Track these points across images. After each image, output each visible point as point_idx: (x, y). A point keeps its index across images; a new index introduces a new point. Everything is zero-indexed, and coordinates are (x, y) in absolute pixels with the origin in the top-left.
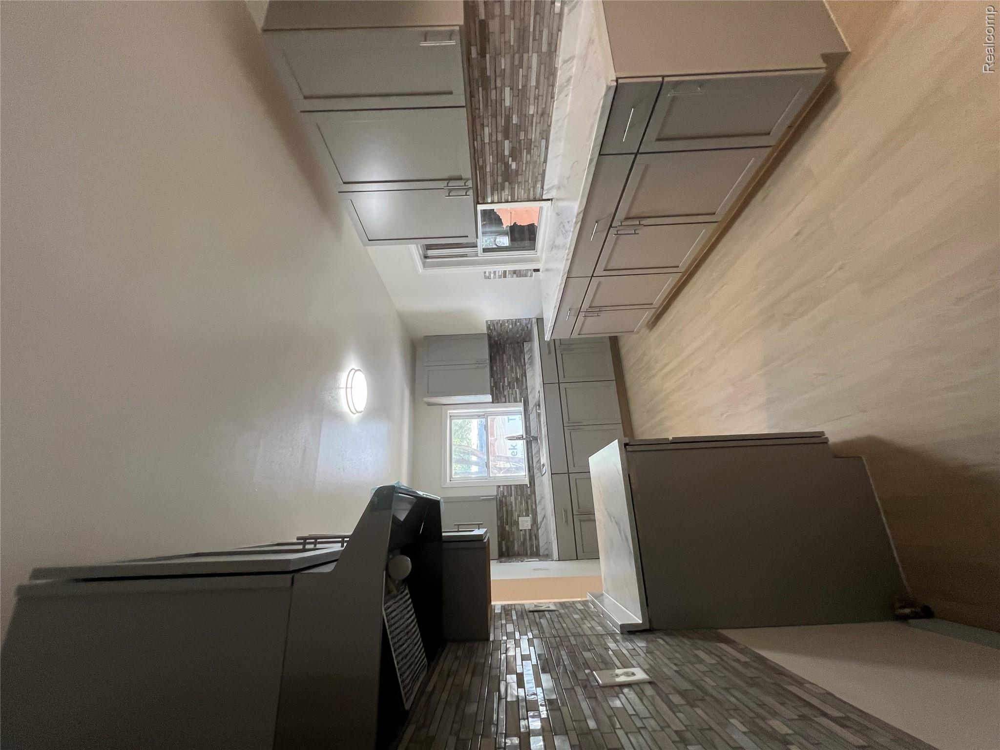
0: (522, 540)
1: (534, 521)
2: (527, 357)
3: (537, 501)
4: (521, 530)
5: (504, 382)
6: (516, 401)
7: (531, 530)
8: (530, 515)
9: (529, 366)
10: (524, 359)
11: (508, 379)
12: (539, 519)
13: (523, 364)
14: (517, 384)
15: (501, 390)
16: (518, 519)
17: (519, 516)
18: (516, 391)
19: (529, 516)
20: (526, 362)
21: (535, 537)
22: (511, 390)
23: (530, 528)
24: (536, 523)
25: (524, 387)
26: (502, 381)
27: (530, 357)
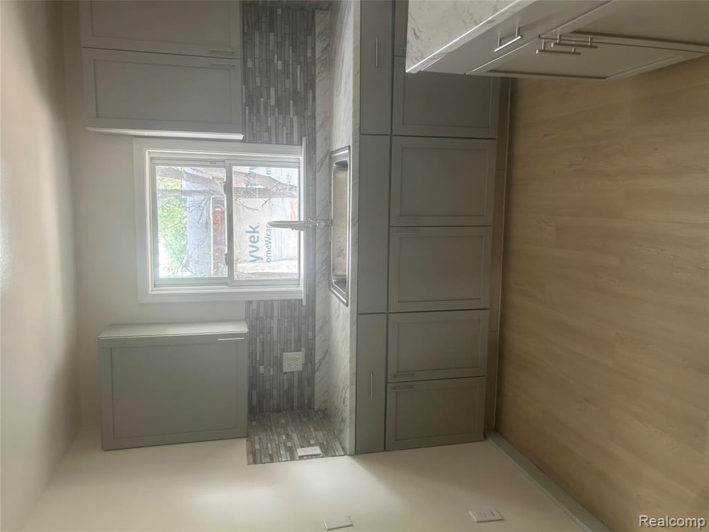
0: (285, 388)
1: (310, 359)
2: (319, 46)
3: (317, 328)
4: (285, 373)
5: (269, 97)
6: (290, 143)
7: (301, 372)
8: (303, 349)
9: (323, 69)
10: (313, 49)
11: (276, 91)
12: (318, 355)
13: (309, 61)
14: (294, 105)
15: (262, 114)
16: (282, 355)
17: (283, 350)
18: (292, 120)
19: (300, 351)
20: (317, 56)
21: (308, 383)
22: (281, 116)
23: (301, 369)
24: (311, 362)
25: (309, 113)
26: (265, 94)
27: (326, 48)
